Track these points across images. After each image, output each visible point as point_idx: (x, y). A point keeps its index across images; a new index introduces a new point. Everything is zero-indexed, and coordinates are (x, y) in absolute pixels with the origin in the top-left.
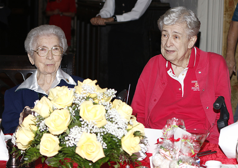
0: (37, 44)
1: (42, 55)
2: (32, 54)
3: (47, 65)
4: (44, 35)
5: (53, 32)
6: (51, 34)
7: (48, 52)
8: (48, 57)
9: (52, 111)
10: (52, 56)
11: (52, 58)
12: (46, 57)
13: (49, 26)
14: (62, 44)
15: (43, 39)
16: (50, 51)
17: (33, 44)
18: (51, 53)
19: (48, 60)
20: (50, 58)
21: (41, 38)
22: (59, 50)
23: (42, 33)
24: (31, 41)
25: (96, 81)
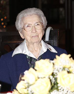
0: (24, 23)
1: (28, 30)
2: (21, 31)
3: (33, 37)
4: (28, 15)
5: (34, 13)
6: (33, 14)
7: (32, 27)
8: (32, 31)
9: (37, 78)
10: (35, 30)
11: (35, 31)
12: (31, 31)
13: (31, 9)
14: (42, 20)
15: (27, 18)
16: (34, 27)
17: (21, 23)
18: (34, 28)
19: (33, 33)
20: (34, 31)
21: (26, 18)
22: (41, 25)
23: (26, 14)
24: (19, 22)
25: (69, 55)
